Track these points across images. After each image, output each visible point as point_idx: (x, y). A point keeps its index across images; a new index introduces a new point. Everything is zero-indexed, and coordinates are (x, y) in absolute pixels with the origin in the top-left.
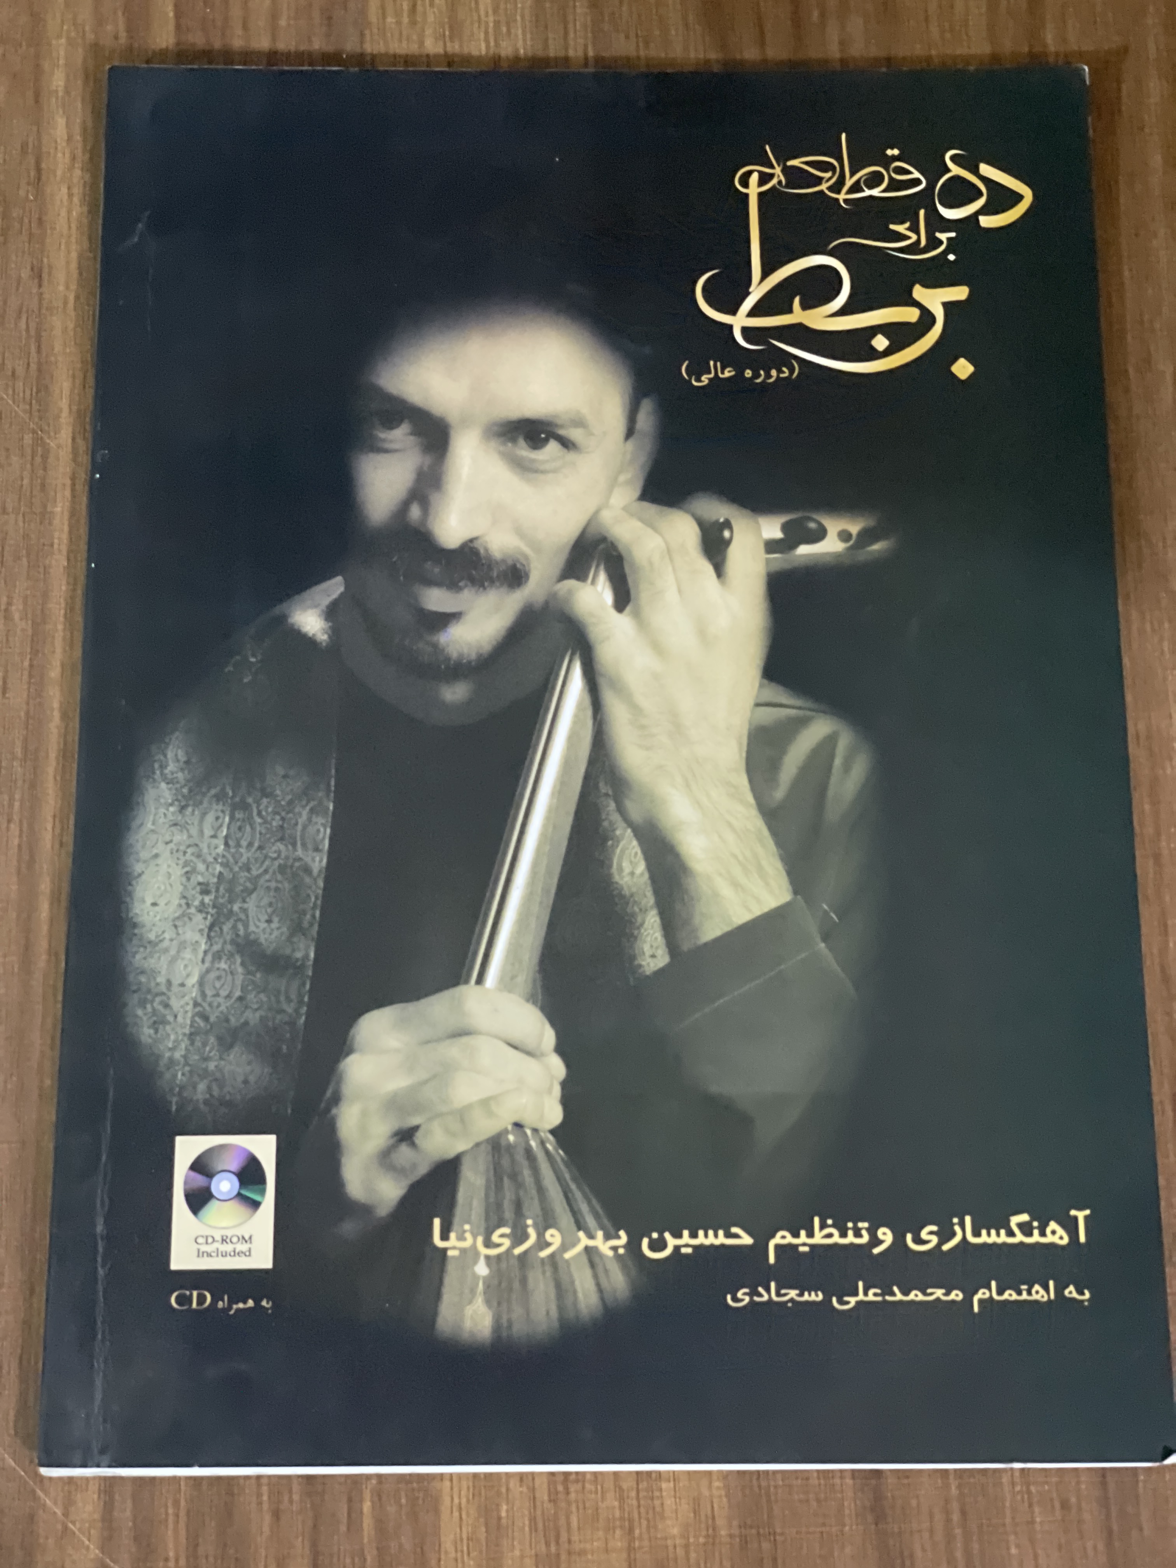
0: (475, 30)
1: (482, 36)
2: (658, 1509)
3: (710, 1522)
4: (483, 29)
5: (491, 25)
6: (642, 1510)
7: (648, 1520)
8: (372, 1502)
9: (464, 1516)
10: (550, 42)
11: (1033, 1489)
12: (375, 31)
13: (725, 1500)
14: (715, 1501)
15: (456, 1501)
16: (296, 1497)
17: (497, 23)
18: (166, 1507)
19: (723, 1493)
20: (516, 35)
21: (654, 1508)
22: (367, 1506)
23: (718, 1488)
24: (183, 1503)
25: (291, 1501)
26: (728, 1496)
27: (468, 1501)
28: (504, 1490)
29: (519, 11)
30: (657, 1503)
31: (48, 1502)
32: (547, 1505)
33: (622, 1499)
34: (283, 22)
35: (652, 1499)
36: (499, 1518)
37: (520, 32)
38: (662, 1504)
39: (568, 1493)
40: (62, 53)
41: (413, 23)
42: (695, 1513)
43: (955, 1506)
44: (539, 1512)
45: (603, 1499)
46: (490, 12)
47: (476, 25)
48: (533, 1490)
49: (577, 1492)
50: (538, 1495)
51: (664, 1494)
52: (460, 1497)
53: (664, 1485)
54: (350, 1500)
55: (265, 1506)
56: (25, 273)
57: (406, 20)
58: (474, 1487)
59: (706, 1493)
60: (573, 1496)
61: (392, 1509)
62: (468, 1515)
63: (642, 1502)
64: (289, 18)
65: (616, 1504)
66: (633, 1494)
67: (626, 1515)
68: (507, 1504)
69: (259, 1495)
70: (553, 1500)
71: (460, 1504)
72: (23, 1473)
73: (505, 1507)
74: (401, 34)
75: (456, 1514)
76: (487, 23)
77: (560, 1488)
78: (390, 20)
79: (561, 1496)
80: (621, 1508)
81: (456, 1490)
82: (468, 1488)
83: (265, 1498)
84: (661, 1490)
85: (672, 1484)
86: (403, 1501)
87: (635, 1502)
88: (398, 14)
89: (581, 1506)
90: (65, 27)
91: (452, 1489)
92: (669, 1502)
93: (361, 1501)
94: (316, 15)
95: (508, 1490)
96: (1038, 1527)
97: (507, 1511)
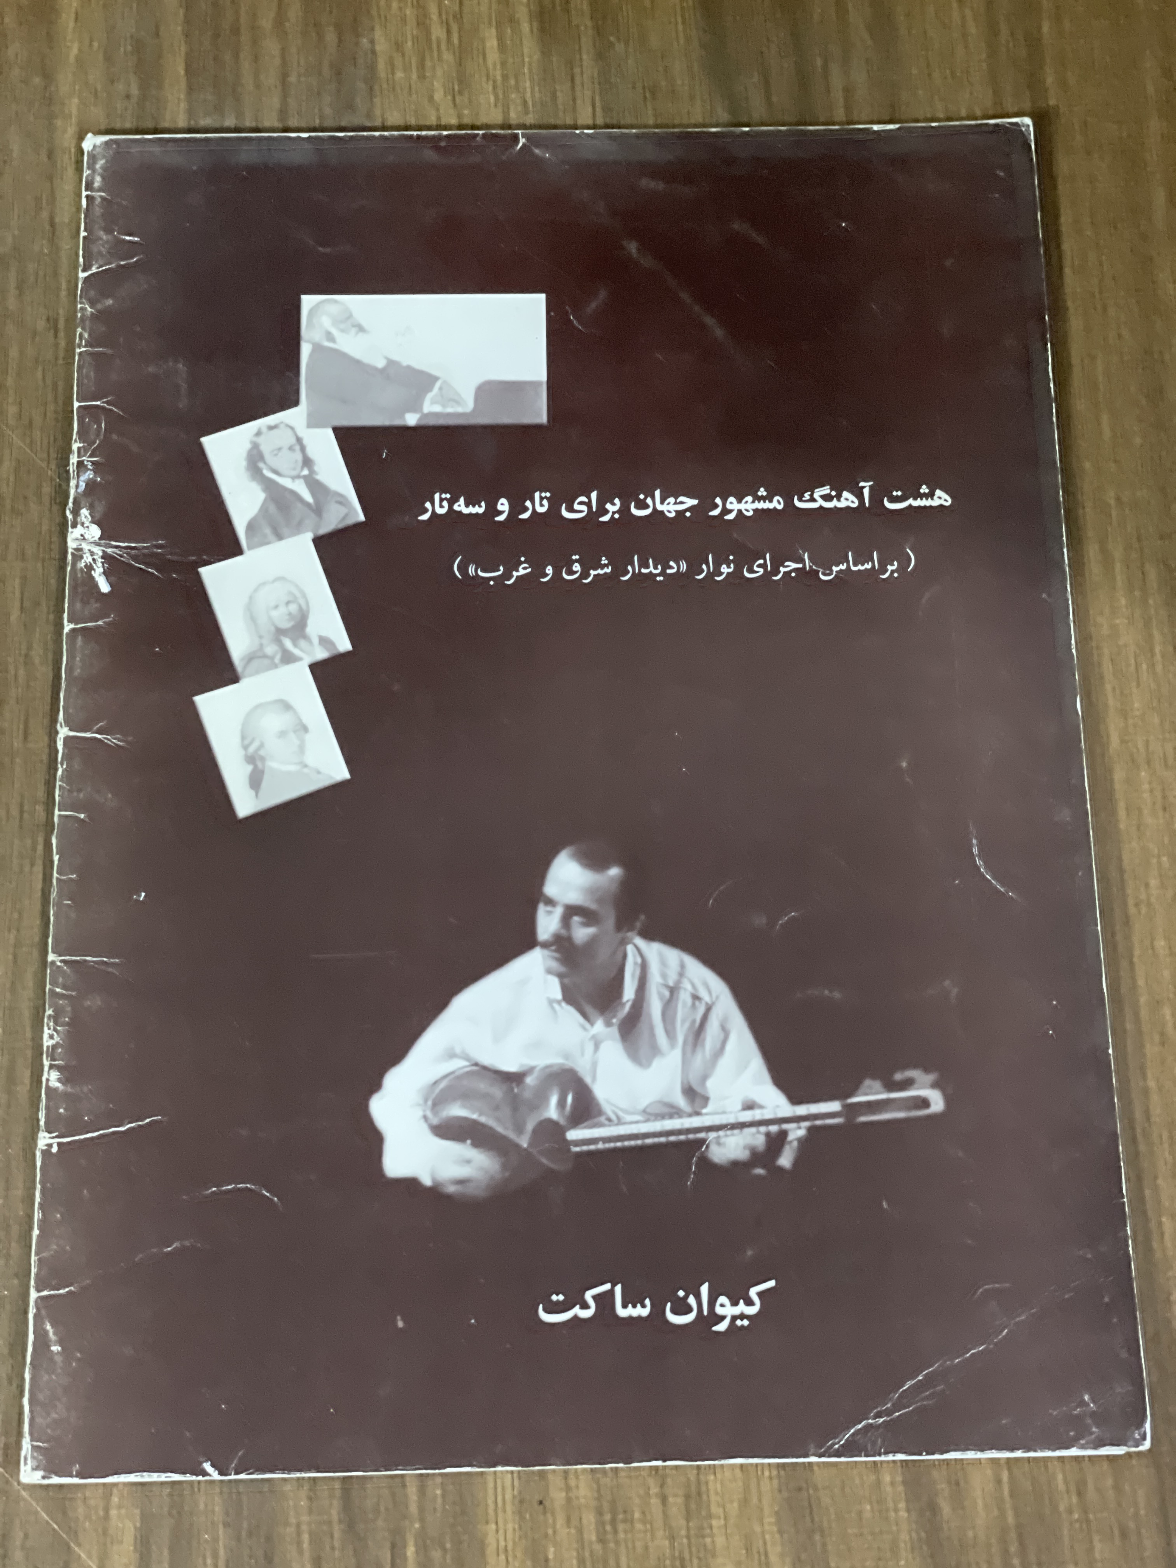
0: (484, 85)
1: (491, 88)
2: (709, 1547)
3: (763, 1558)
4: (491, 83)
5: (499, 78)
6: (694, 1549)
7: (699, 1559)
8: (416, 1545)
9: (510, 1559)
10: (559, 94)
11: (1091, 1516)
12: (385, 86)
13: (777, 1536)
14: (767, 1537)
15: (502, 1543)
16: (337, 1544)
17: (505, 77)
18: (204, 1558)
19: (775, 1529)
20: (525, 89)
21: (705, 1545)
22: (411, 1551)
23: (770, 1524)
24: (222, 1552)
25: (333, 1548)
26: (781, 1532)
27: (514, 1543)
28: (550, 1531)
29: (526, 65)
30: (708, 1540)
31: (83, 1555)
32: (598, 1547)
33: (672, 1538)
34: (293, 79)
35: (703, 1537)
36: (547, 1560)
37: (528, 84)
38: (713, 1542)
39: (615, 1531)
40: (74, 112)
41: (422, 77)
42: (747, 1550)
43: (1013, 1535)
44: (587, 1554)
45: (653, 1538)
46: (498, 67)
47: (484, 79)
48: (580, 1531)
49: (625, 1532)
50: (585, 1536)
51: (715, 1531)
52: (505, 1540)
53: (714, 1523)
54: (393, 1546)
55: (307, 1555)
56: (41, 324)
57: (414, 76)
58: (520, 1528)
59: (758, 1529)
60: (622, 1535)
61: (436, 1554)
62: (515, 1557)
63: (693, 1540)
64: (299, 76)
65: (667, 1543)
66: (683, 1532)
67: (677, 1554)
68: (554, 1546)
69: (299, 1543)
70: (602, 1541)
71: (506, 1547)
72: (56, 1527)
73: (552, 1550)
74: (410, 88)
75: (502, 1557)
76: (495, 76)
77: (608, 1528)
78: (399, 75)
79: (610, 1537)
80: (672, 1547)
81: (501, 1532)
82: (514, 1529)
83: (306, 1545)
84: (711, 1528)
85: (722, 1522)
86: (448, 1546)
87: (685, 1541)
88: (407, 69)
89: (630, 1546)
90: (77, 87)
91: (497, 1531)
92: (720, 1541)
93: (405, 1547)
94: (326, 71)
95: (554, 1532)
96: (1097, 1555)
97: (555, 1553)
